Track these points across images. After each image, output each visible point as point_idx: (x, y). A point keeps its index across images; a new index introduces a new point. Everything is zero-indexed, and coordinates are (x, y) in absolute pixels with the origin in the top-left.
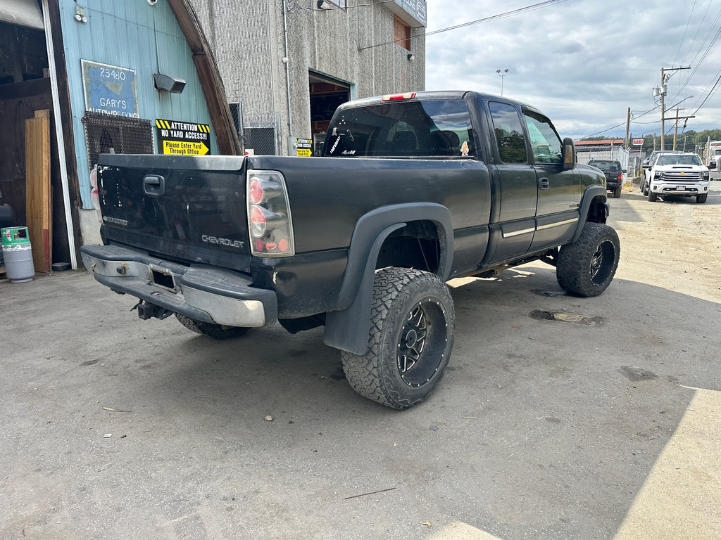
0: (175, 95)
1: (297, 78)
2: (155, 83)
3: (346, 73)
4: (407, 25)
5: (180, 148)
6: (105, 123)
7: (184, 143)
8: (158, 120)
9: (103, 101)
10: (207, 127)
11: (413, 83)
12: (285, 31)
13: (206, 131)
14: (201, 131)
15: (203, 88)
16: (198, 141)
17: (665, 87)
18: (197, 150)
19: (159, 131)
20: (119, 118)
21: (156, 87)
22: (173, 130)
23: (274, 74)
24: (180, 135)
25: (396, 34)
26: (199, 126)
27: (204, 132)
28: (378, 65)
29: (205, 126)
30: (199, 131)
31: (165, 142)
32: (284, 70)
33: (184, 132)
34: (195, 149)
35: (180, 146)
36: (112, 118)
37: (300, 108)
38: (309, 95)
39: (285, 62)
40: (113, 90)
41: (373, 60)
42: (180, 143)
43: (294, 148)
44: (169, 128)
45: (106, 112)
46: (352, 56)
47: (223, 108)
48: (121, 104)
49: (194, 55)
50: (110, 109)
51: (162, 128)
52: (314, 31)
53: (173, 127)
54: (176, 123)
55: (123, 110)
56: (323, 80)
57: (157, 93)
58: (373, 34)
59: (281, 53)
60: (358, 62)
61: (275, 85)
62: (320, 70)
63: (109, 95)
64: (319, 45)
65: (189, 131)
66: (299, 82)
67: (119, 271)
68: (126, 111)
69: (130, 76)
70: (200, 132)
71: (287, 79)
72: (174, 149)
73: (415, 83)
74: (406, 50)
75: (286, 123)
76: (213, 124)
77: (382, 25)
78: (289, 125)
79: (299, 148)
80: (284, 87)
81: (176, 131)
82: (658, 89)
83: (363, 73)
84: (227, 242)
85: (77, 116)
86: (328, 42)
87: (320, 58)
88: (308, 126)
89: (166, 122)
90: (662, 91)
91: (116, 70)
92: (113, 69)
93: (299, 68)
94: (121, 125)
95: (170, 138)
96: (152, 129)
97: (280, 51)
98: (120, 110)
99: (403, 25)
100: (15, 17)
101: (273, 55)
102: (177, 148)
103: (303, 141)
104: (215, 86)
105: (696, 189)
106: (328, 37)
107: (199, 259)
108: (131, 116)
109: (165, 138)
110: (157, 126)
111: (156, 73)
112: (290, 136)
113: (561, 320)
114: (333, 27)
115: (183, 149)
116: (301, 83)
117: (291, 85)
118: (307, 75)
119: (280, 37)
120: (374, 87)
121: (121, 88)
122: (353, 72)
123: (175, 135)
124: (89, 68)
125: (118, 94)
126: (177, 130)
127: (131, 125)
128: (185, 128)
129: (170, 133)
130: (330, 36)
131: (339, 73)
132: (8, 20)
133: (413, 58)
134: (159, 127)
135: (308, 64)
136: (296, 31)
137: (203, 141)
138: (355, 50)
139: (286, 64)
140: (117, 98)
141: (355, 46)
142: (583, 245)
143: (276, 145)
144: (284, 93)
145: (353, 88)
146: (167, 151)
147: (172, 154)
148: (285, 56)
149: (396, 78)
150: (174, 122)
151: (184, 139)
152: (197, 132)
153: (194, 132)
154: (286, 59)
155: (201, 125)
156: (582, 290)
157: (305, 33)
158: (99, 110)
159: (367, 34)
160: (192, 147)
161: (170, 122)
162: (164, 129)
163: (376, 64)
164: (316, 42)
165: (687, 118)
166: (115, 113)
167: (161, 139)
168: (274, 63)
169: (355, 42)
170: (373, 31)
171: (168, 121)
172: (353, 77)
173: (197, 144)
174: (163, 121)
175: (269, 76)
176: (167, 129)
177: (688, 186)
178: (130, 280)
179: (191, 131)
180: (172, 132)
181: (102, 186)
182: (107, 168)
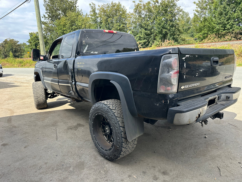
181: (185, 67)
182: (188, 56)
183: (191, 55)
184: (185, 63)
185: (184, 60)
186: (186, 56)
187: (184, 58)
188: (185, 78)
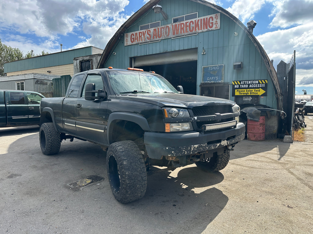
5: (245, 92)
6: (208, 86)
7: (248, 90)
9: (208, 78)
10: (266, 81)
13: (264, 83)
14: (261, 83)
16: (259, 88)
18: (256, 92)
19: (233, 86)
20: (214, 83)
22: (242, 84)
24: (246, 86)
26: (260, 81)
27: (263, 83)
29: (264, 80)
30: (259, 83)
31: (236, 90)
33: (249, 85)
34: (255, 92)
36: (212, 84)
40: (213, 74)
42: (245, 90)
44: (239, 84)
45: (209, 82)
48: (216, 78)
51: (235, 84)
53: (242, 83)
54: (244, 82)
55: (216, 80)
63: (211, 76)
65: (252, 84)
68: (217, 80)
81: (244, 85)
85: (198, 85)
89: (238, 82)
92: (214, 66)
94: (215, 86)
95: (240, 88)
96: (230, 86)
98: (215, 80)
100: (191, 59)
102: (243, 92)
108: (219, 82)
109: (237, 88)
110: (232, 84)
115: (247, 92)
121: (217, 72)
123: (243, 87)
124: (205, 68)
125: (215, 74)
127: (219, 85)
128: (250, 83)
132: (189, 61)
137: (262, 88)
140: (214, 76)
146: (237, 94)
147: (240, 95)
151: (249, 88)
158: (206, 82)
160: (253, 91)
166: (212, 82)
167: (234, 89)
171: (239, 81)
173: (257, 89)
174: (237, 82)
179: (254, 84)
180: (241, 86)
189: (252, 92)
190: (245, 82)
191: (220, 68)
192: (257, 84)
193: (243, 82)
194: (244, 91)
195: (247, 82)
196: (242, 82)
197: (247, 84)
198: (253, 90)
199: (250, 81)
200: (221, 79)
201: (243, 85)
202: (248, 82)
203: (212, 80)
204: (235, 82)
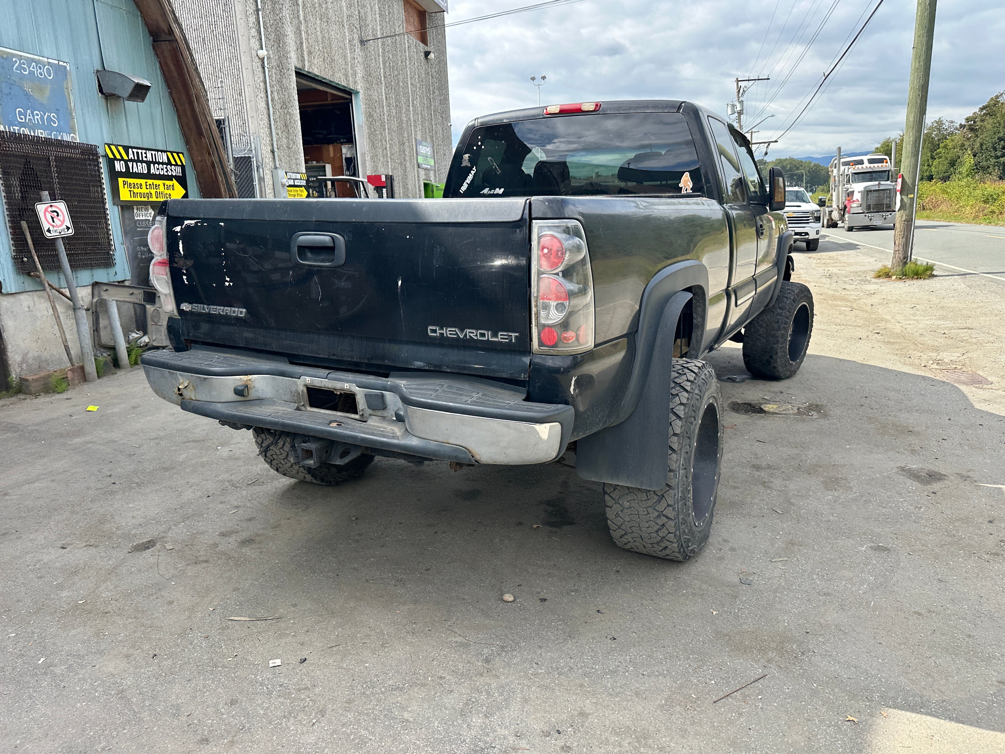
0: (131, 105)
1: (280, 82)
2: (100, 86)
3: (346, 76)
4: (421, 9)
5: (144, 190)
6: (28, 149)
7: (150, 182)
8: (109, 145)
9: (20, 113)
10: (181, 155)
11: (434, 92)
12: (258, 10)
13: (179, 163)
14: (173, 162)
15: (171, 94)
16: (170, 178)
17: (741, 102)
18: (169, 192)
19: (111, 162)
20: (48, 142)
21: (101, 91)
22: (131, 160)
23: (246, 75)
24: (141, 168)
25: (407, 21)
26: (169, 154)
27: (177, 165)
28: (387, 65)
29: (178, 153)
30: (169, 163)
31: (121, 180)
32: (260, 69)
33: (148, 163)
34: (166, 190)
35: (144, 186)
36: (36, 141)
37: (286, 126)
38: (298, 107)
39: (261, 56)
40: (36, 95)
41: (381, 58)
42: (143, 181)
43: (283, 185)
44: (125, 157)
45: (27, 132)
46: (353, 51)
47: (206, 126)
48: (49, 119)
49: (154, 41)
50: (33, 127)
51: (115, 158)
52: (298, 11)
53: (131, 156)
54: (135, 150)
55: (52, 129)
56: (314, 86)
57: (104, 101)
58: (378, 19)
59: (255, 44)
60: (360, 59)
61: (248, 92)
62: (311, 70)
63: (30, 103)
64: (307, 32)
65: (156, 162)
66: (283, 88)
67: (239, 392)
68: (59, 130)
69: (61, 71)
70: (171, 165)
71: (265, 83)
72: (136, 191)
73: (437, 92)
74: (422, 45)
75: (269, 148)
76: (189, 150)
77: (389, 6)
78: (273, 152)
79: (290, 186)
80: (263, 95)
82: (733, 106)
83: (368, 74)
84: (483, 335)
86: (318, 29)
87: (310, 53)
88: (299, 153)
89: (121, 149)
90: (739, 108)
91: (37, 62)
92: (33, 60)
93: (281, 67)
94: (53, 154)
95: (128, 174)
96: (101, 160)
97: (252, 41)
98: (49, 128)
99: (415, 8)
101: (243, 46)
102: (139, 191)
103: (294, 176)
104: (193, 92)
105: (807, 234)
106: (318, 22)
107: (418, 364)
108: (67, 138)
109: (121, 174)
110: (106, 156)
111: (100, 68)
112: (276, 168)
113: (773, 413)
114: (324, 6)
115: (148, 191)
116: (286, 89)
117: (272, 92)
118: (294, 78)
119: (252, 19)
120: (384, 97)
121: (47, 93)
122: (355, 74)
123: (135, 170)
125: (45, 102)
126: (138, 161)
127: (67, 153)
128: (149, 158)
129: (127, 167)
130: (321, 19)
131: (337, 75)
133: (432, 56)
134: (111, 156)
135: (293, 62)
136: (273, 10)
137: (176, 177)
138: (356, 42)
139: (262, 60)
140: (43, 108)
141: (356, 36)
142: (779, 311)
143: (256, 183)
144: (263, 105)
145: (356, 98)
146: (125, 195)
147: (133, 199)
148: (262, 48)
149: (412, 84)
150: (132, 148)
151: (149, 176)
152: (167, 164)
153: (163, 163)
154: (263, 53)
155: (172, 153)
156: (778, 371)
157: (286, 13)
158: (16, 128)
159: (369, 18)
160: (162, 188)
161: (126, 149)
162: (117, 160)
163: (384, 64)
164: (303, 28)
165: (769, 143)
166: (42, 133)
167: (114, 175)
168: (245, 59)
169: (355, 31)
170: (378, 16)
171: (123, 146)
172: (355, 82)
173: (168, 183)
174: (116, 146)
175: (238, 78)
176: (122, 159)
177: (798, 230)
178: (259, 405)
179: (159, 163)
180: (130, 164)
181: (182, 253)
182: (193, 222)
183: (204, 220)
184: (181, 243)
185: (179, 232)
186: (186, 222)
187: (178, 229)
188: (186, 283)
189: (158, 191)
190: (137, 153)
191: (56, 73)
192: (165, 164)
193: (133, 152)
194: (141, 185)
195: (144, 155)
196: (130, 150)
197: (145, 162)
198: (160, 182)
199: (149, 150)
200: (72, 130)
201: (135, 164)
202: (146, 153)
203: (38, 126)
204: (113, 148)
